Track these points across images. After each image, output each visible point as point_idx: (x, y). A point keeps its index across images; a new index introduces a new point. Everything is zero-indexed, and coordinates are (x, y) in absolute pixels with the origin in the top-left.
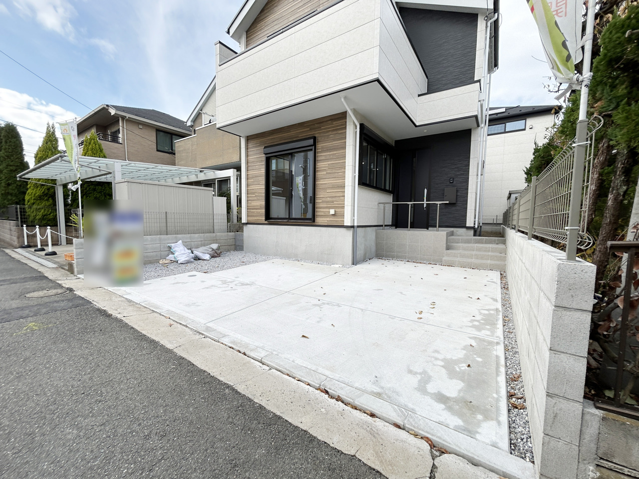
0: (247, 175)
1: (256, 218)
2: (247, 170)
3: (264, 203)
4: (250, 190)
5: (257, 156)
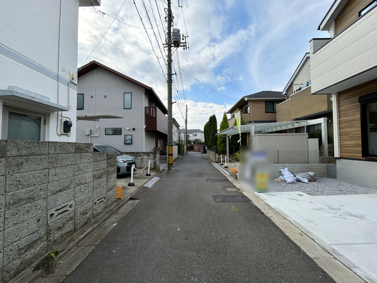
0: (339, 121)
1: (350, 154)
2: (339, 117)
3: (361, 142)
4: (343, 132)
5: (350, 106)
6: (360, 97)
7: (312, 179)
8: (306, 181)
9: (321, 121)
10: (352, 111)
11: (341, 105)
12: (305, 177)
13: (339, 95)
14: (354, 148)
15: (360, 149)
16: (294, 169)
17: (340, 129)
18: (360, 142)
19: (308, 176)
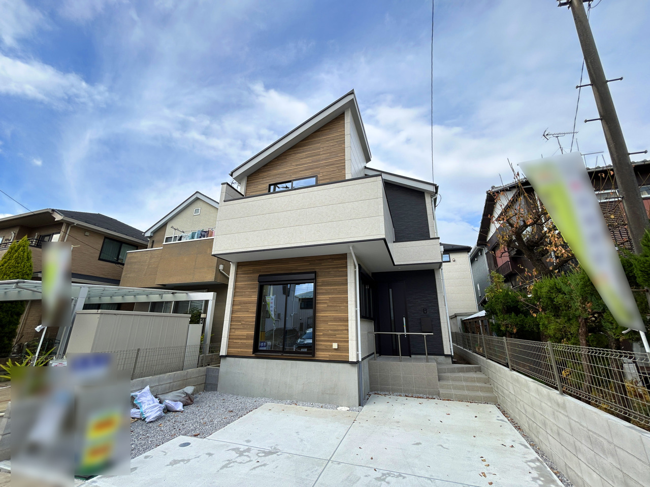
0: (234, 301)
1: (239, 350)
2: (234, 295)
3: (254, 332)
4: (236, 317)
5: (248, 283)
6: (260, 276)
7: (188, 401)
8: (180, 407)
9: (209, 296)
10: (249, 290)
11: (239, 279)
12: (178, 399)
13: (239, 265)
14: (245, 341)
15: (251, 342)
16: (160, 387)
17: (233, 312)
18: (252, 333)
19: (184, 396)
